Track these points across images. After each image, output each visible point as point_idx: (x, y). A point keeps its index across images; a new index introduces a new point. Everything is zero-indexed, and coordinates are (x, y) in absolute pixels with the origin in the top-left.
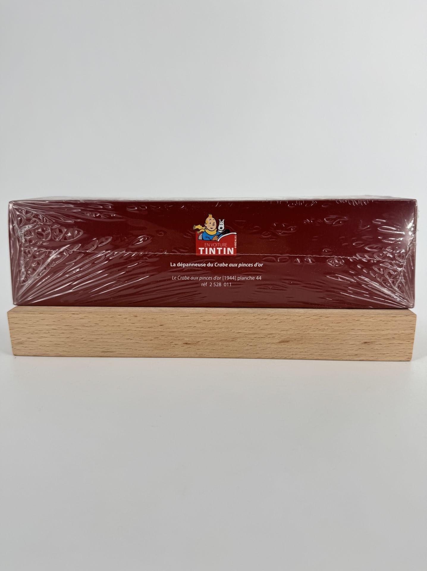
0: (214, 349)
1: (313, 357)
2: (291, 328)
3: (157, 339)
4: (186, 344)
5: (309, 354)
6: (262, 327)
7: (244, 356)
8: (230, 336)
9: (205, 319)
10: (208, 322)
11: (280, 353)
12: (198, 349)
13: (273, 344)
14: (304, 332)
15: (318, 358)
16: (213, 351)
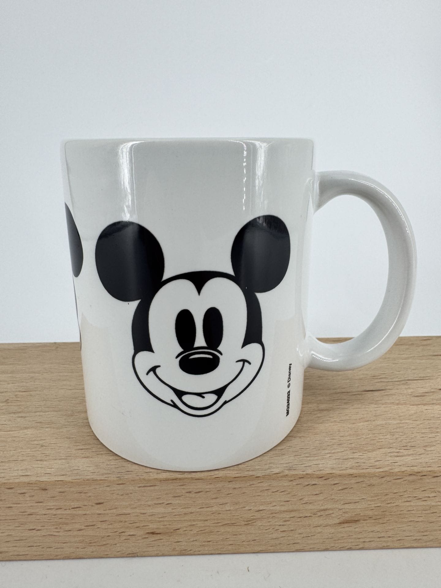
0: (209, 540)
1: (402, 544)
2: (363, 498)
3: (92, 527)
4: (153, 533)
5: (395, 539)
6: (306, 500)
7: (270, 550)
8: (241, 517)
9: (190, 489)
10: (196, 494)
11: (339, 541)
12: (176, 541)
13: (327, 527)
14: (388, 504)
15: (412, 545)
16: (207, 543)
